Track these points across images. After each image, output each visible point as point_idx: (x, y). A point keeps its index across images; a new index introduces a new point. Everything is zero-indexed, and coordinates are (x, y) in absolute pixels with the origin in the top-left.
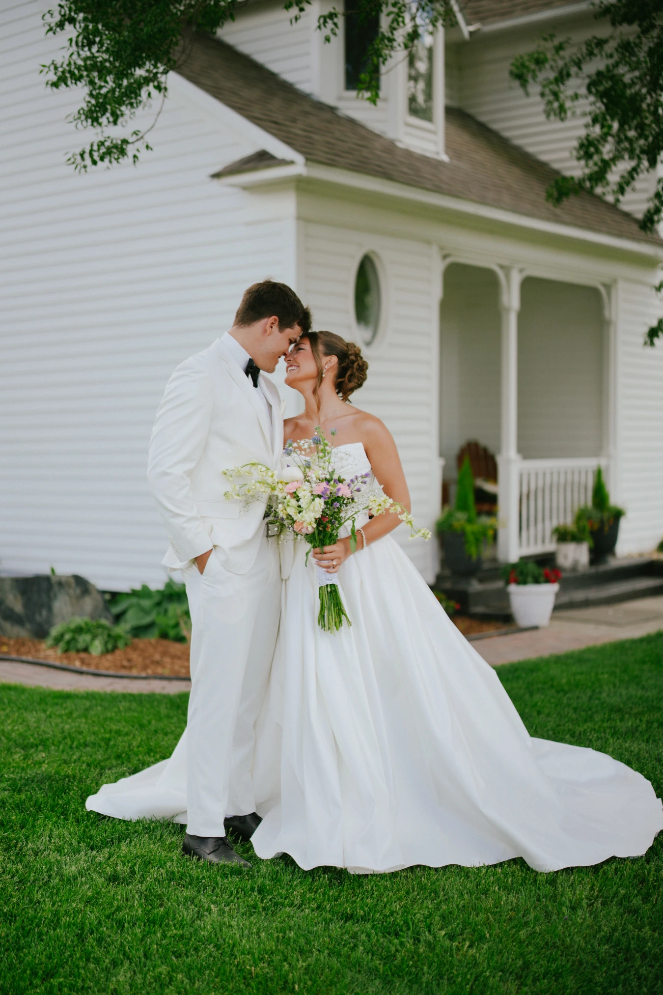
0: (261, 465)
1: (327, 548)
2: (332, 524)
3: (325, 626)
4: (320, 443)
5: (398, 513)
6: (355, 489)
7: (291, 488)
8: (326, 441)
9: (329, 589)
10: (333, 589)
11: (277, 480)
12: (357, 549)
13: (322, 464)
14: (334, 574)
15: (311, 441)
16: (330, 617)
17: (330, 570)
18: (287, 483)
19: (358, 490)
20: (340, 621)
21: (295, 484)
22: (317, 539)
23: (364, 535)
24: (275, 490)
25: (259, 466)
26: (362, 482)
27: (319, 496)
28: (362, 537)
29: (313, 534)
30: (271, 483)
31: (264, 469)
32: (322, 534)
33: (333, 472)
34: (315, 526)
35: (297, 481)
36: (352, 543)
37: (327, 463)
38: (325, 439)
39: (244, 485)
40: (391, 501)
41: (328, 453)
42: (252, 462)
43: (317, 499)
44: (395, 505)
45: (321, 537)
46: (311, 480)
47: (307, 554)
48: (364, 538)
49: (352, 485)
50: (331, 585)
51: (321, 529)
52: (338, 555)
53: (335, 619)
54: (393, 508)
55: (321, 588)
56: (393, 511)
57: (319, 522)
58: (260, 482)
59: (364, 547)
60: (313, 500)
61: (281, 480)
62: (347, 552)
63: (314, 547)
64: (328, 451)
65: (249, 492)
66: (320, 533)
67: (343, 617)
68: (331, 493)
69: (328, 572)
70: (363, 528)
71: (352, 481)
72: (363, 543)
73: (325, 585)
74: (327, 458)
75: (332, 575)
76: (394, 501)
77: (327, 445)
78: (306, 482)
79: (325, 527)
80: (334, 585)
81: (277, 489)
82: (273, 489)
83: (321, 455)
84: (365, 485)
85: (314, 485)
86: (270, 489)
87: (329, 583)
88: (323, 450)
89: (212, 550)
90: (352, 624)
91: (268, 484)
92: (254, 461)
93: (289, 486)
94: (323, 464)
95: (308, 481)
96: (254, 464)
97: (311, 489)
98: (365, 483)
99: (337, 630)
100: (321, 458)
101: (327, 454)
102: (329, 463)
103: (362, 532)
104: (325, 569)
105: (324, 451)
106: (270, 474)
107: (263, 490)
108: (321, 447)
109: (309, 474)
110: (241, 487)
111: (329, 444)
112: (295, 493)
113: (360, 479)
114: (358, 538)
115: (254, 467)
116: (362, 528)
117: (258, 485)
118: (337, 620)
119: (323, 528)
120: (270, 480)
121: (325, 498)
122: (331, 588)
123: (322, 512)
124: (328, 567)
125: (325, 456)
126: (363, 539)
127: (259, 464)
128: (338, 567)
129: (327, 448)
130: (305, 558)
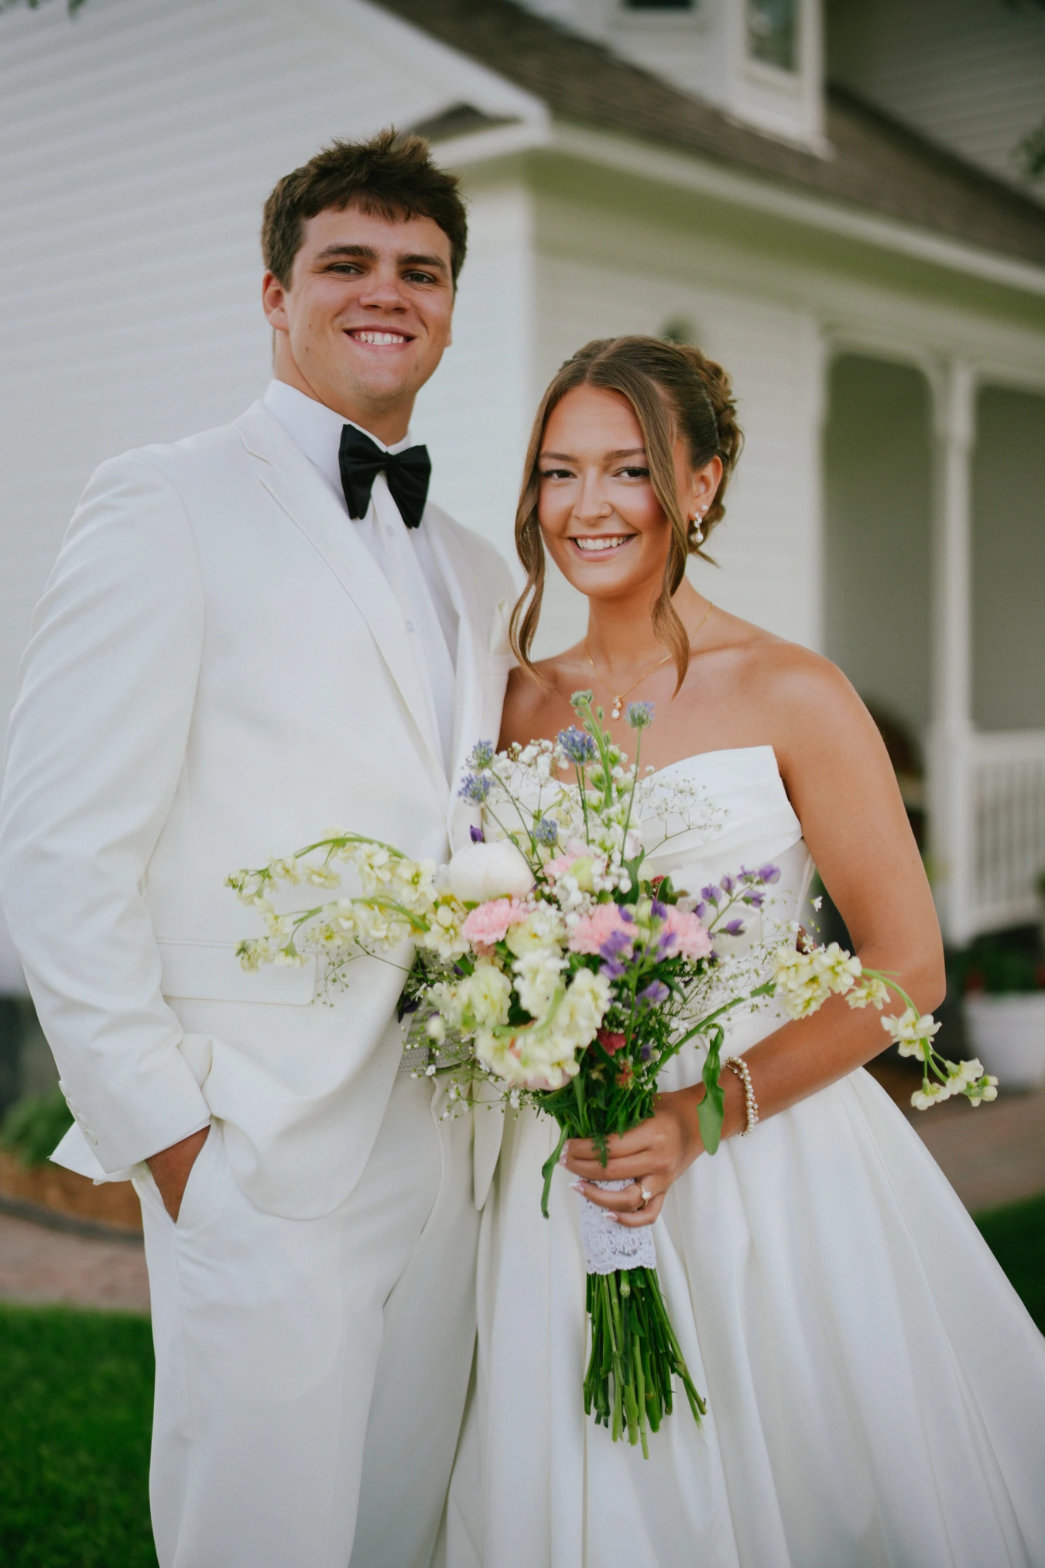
0: (370, 842)
1: (620, 1143)
2: (641, 1056)
3: (607, 1413)
4: (592, 757)
5: (880, 1007)
6: (723, 923)
7: (483, 928)
8: (613, 749)
9: (625, 1289)
10: (640, 1284)
11: (433, 895)
12: (725, 1132)
13: (598, 833)
14: (643, 1229)
15: (559, 748)
16: (631, 1388)
17: (628, 1217)
18: (471, 906)
19: (735, 930)
20: (665, 1392)
21: (502, 909)
22: (582, 1109)
23: (749, 1087)
24: (428, 929)
25: (365, 847)
26: (747, 900)
27: (594, 963)
28: (745, 1091)
29: (568, 1090)
30: (409, 907)
31: (382, 858)
32: (602, 1093)
33: (638, 860)
34: (574, 1069)
35: (510, 898)
36: (706, 1114)
37: (619, 830)
38: (607, 741)
39: (312, 913)
40: (855, 966)
41: (620, 792)
42: (332, 836)
43: (583, 976)
44: (869, 978)
45: (599, 1103)
46: (561, 896)
47: (547, 1169)
48: (750, 1095)
49: (710, 911)
50: (631, 1272)
51: (595, 1075)
52: (659, 1162)
53: (647, 1391)
54: (861, 993)
55: (593, 1281)
56: (862, 1004)
57: (588, 1057)
58: (370, 903)
59: (751, 1126)
60: (569, 978)
61: (447, 892)
62: (689, 1141)
63: (573, 1134)
64: (622, 785)
65: (329, 938)
66: (591, 1088)
67: (675, 1381)
68: (638, 948)
69: (620, 1221)
70: (748, 1056)
71: (709, 894)
72: (745, 1115)
73: (610, 1271)
74: (614, 810)
75: (635, 1233)
76: (864, 964)
77: (615, 761)
78: (543, 903)
79: (612, 1072)
80: (641, 1269)
81: (434, 928)
82: (420, 925)
83: (595, 796)
84: (756, 910)
85: (572, 919)
86: (408, 927)
87: (628, 1264)
88: (600, 780)
89: (207, 1129)
90: (707, 1407)
91: (401, 909)
92: (340, 830)
93: (479, 916)
94: (603, 830)
95: (551, 900)
96: (339, 843)
97: (559, 931)
98: (757, 900)
99: (654, 1427)
100: (596, 809)
101: (615, 794)
102: (626, 828)
103: (746, 1075)
104: (611, 1214)
105: (603, 783)
106: (406, 873)
107: (382, 934)
108: (594, 770)
109: (552, 869)
110: (302, 920)
111: (624, 757)
112: (502, 944)
113: (739, 888)
114: (729, 1091)
115: (341, 853)
116: (746, 1057)
117: (363, 914)
118: (652, 1393)
119: (603, 1071)
120: (406, 896)
121: (613, 970)
122: (631, 1283)
123: (605, 1017)
124: (622, 1208)
125: (608, 802)
126: (745, 1099)
127: (361, 840)
128: (657, 1202)
129: (617, 772)
130: (542, 1181)
